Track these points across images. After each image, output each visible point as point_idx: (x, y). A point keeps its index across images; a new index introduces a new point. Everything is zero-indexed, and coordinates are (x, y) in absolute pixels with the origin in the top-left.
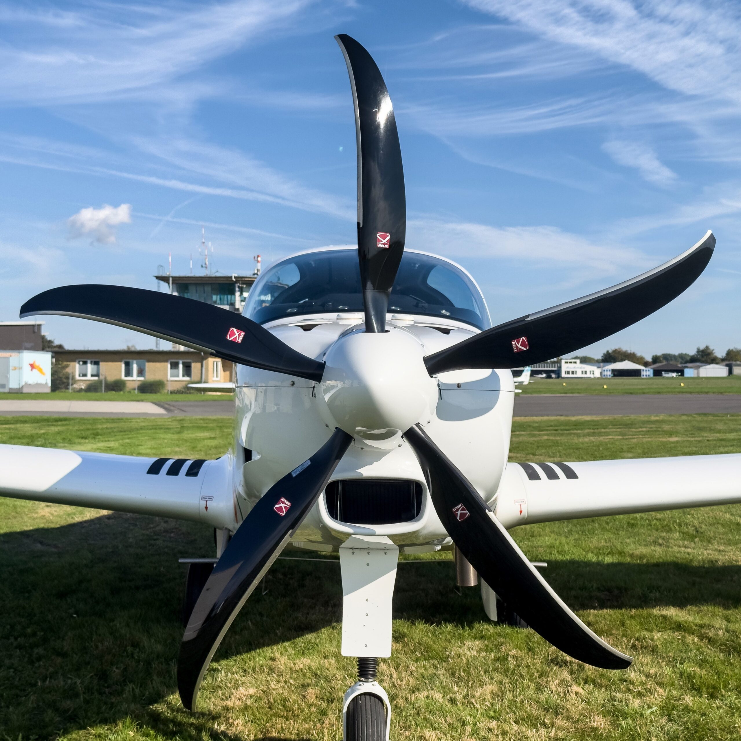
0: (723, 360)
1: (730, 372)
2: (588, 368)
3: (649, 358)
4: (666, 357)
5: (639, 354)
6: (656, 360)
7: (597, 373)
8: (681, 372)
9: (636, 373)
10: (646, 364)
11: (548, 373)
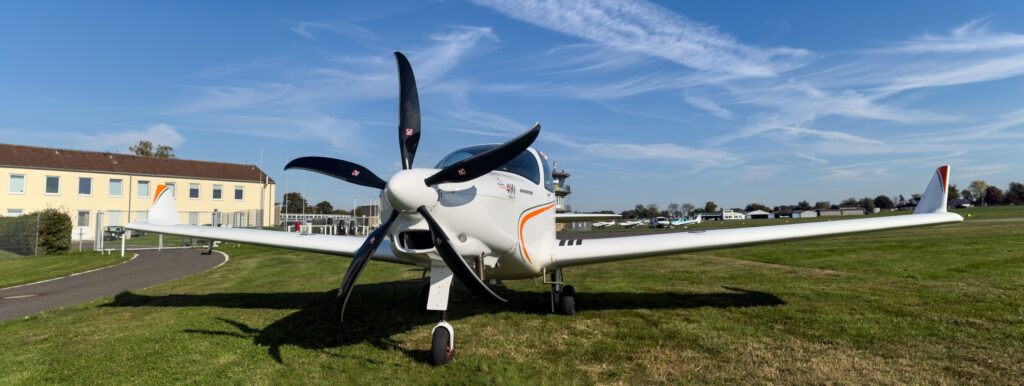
0: (814, 208)
1: (819, 214)
2: (738, 214)
3: (772, 208)
4: (783, 208)
5: (766, 206)
6: (776, 209)
7: (743, 217)
8: (791, 216)
9: (765, 216)
10: (771, 212)
11: (716, 218)
